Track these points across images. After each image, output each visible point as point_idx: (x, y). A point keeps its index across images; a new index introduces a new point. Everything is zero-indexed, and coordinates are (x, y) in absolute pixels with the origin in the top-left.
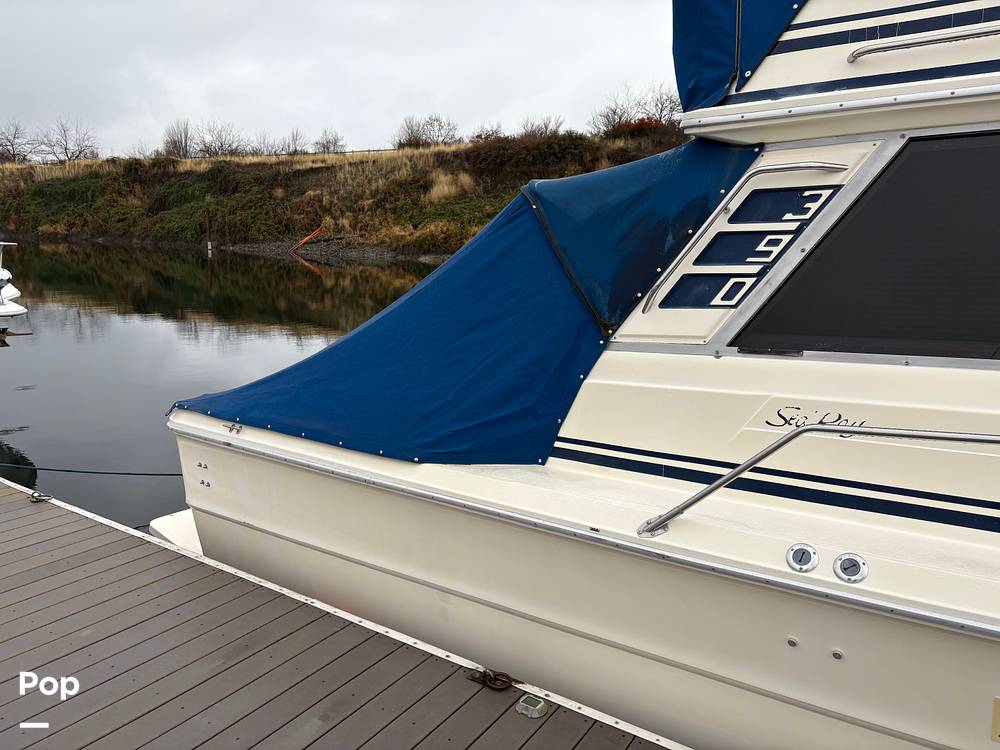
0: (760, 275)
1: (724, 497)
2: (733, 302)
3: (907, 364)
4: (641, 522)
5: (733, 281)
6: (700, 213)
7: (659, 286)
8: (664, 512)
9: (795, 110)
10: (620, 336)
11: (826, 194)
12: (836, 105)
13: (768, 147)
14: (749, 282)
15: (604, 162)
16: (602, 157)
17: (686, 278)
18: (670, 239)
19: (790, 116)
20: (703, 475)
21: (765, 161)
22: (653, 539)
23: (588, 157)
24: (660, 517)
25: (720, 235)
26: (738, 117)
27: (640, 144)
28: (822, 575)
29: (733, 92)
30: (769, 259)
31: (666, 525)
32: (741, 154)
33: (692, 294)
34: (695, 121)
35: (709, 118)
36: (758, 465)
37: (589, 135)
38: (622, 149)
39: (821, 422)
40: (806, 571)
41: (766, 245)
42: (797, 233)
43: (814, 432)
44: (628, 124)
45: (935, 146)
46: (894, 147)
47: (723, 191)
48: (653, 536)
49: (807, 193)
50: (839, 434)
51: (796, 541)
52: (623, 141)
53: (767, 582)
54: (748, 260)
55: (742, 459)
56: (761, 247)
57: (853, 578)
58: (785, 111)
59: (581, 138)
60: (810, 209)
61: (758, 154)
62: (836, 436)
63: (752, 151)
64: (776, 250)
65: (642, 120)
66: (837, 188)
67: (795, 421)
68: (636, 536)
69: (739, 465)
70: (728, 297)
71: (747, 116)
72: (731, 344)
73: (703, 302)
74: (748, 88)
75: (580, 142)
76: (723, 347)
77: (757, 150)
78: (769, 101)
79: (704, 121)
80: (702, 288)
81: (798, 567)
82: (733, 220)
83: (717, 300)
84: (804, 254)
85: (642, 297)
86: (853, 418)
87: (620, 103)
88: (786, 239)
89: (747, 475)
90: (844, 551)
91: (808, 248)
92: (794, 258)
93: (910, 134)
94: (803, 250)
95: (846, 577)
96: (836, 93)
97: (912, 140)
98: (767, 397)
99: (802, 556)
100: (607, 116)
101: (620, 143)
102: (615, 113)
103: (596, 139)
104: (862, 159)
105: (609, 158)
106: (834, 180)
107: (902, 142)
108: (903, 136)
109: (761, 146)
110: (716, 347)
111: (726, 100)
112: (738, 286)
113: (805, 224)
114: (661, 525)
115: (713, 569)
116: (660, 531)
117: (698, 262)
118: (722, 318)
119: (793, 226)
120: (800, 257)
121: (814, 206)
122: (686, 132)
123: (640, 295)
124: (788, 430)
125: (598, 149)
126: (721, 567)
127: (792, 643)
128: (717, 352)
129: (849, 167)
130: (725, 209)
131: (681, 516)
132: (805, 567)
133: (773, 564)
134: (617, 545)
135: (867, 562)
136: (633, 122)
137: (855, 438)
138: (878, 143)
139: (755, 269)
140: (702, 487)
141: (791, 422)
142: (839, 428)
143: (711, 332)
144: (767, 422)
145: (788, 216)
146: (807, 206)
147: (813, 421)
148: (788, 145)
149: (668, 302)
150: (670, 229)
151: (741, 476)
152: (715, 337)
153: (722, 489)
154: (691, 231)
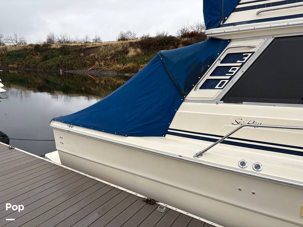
0: (230, 79)
1: (219, 146)
2: (222, 87)
3: (274, 106)
4: (194, 154)
5: (221, 81)
6: (212, 60)
7: (199, 83)
8: (201, 151)
9: (240, 29)
10: (188, 98)
11: (250, 54)
12: (253, 28)
13: (232, 41)
14: (227, 81)
15: (181, 45)
16: (180, 43)
17: (207, 80)
18: (203, 68)
19: (239, 31)
20: (213, 139)
21: (231, 45)
22: (198, 159)
23: (176, 43)
24: (200, 152)
25: (218, 67)
26: (223, 31)
27: (192, 39)
28: (249, 169)
29: (222, 24)
30: (233, 74)
31: (202, 155)
32: (224, 43)
33: (209, 85)
34: (210, 33)
35: (214, 32)
36: (230, 136)
37: (176, 37)
38: (186, 41)
39: (248, 123)
40: (244, 168)
41: (232, 70)
42: (241, 66)
43: (246, 126)
44: (188, 33)
45: (283, 40)
46: (270, 40)
47: (218, 54)
49: (244, 54)
51: (241, 159)
52: (187, 38)
53: (232, 171)
54: (227, 75)
55: (225, 135)
56: (230, 71)
57: (258, 170)
58: (237, 30)
59: (174, 37)
61: (229, 42)
62: (253, 128)
63: (227, 42)
64: (235, 72)
65: (192, 32)
66: (253, 53)
67: (241, 123)
68: (193, 158)
70: (220, 86)
71: (226, 31)
72: (221, 100)
73: (213, 87)
74: (226, 23)
75: (173, 39)
76: (218, 101)
77: (229, 41)
78: (233, 26)
80: (212, 83)
81: (242, 167)
82: (221, 62)
83: (217, 87)
85: (194, 86)
86: (258, 122)
87: (186, 27)
88: (238, 68)
89: (226, 139)
90: (255, 162)
91: (244, 71)
92: (240, 74)
93: (275, 36)
94: (243, 72)
95: (256, 170)
96: (253, 24)
97: (276, 38)
98: (232, 116)
99: (243, 164)
100: (182, 31)
102: (184, 30)
103: (179, 38)
104: (260, 44)
105: (182, 44)
106: (252, 50)
107: (272, 39)
108: (273, 37)
109: (230, 40)
110: (217, 101)
111: (219, 26)
112: (223, 82)
113: (243, 64)
114: (200, 154)
115: (216, 168)
116: (200, 156)
117: (211, 75)
118: (219, 92)
119: (240, 64)
120: (242, 73)
121: (246, 58)
122: (207, 36)
124: (238, 126)
125: (179, 41)
126: (219, 167)
127: (240, 190)
128: (217, 102)
129: (257, 46)
130: (219, 59)
131: (206, 152)
132: (244, 167)
133: (234, 166)
134: (187, 161)
135: (262, 165)
137: (259, 128)
138: (265, 39)
139: (228, 77)
140: (213, 143)
141: (239, 123)
142: (254, 125)
143: (215, 97)
144: (232, 123)
145: (238, 61)
146: (244, 58)
147: (246, 123)
148: (239, 40)
149: (202, 88)
150: (203, 65)
151: (225, 140)
152: (217, 98)
153: (219, 144)
154: (209, 66)
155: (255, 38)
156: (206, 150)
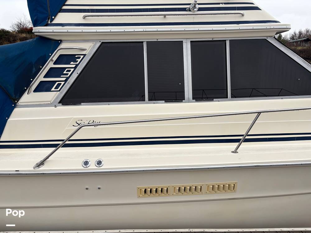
0: (66, 81)
1: (61, 150)
2: (58, 90)
3: (109, 105)
4: (34, 164)
5: (57, 83)
6: (43, 61)
7: (32, 85)
8: (42, 159)
9: (69, 31)
10: (20, 103)
11: (82, 57)
12: (81, 31)
13: (63, 41)
14: (63, 83)
16: (17, 39)
17: (41, 82)
18: (34, 69)
19: (68, 32)
20: (54, 145)
21: (63, 46)
22: (39, 169)
23: (11, 39)
24: (41, 161)
25: (51, 69)
26: (51, 31)
28: (92, 167)
29: (49, 22)
30: (68, 76)
31: (43, 163)
32: (55, 43)
33: (44, 87)
34: (37, 31)
36: (70, 139)
37: (11, 31)
38: (25, 37)
39: (89, 123)
40: (88, 167)
41: (66, 72)
42: (75, 68)
43: (85, 127)
44: (26, 29)
45: (109, 45)
46: (98, 44)
47: (50, 54)
48: (39, 168)
49: (76, 56)
50: (94, 126)
51: (84, 159)
52: (25, 34)
53: (77, 173)
54: (62, 76)
55: (65, 138)
56: (65, 72)
57: (100, 166)
58: (66, 31)
60: (78, 61)
62: (93, 127)
63: (59, 42)
64: (70, 73)
66: (85, 55)
67: (81, 124)
68: (33, 169)
69: (64, 140)
70: (56, 88)
71: (55, 31)
72: (60, 103)
73: (49, 90)
74: (53, 22)
75: (8, 33)
76: (57, 104)
77: (60, 42)
78: (61, 27)
79: (41, 31)
80: (47, 85)
81: (85, 166)
82: (55, 63)
83: (53, 89)
84: (78, 74)
85: (27, 89)
86: (97, 121)
87: (22, 21)
88: (72, 70)
90: (97, 159)
91: (79, 73)
92: (75, 76)
93: (102, 41)
94: (78, 73)
95: (98, 166)
96: (80, 27)
97: (102, 43)
98: (71, 118)
99: (86, 163)
100: (18, 25)
101: (24, 35)
103: (14, 33)
104: (90, 47)
106: (84, 53)
107: (100, 43)
108: (100, 42)
109: (61, 41)
110: (55, 104)
111: (47, 25)
112: (59, 85)
113: (77, 65)
114: (42, 163)
115: (60, 173)
116: (41, 166)
117: (45, 77)
118: (56, 94)
119: (74, 66)
121: (79, 60)
122: (35, 34)
123: (26, 88)
124: (77, 128)
125: (15, 36)
126: (63, 172)
127: (87, 189)
128: (55, 106)
129: (87, 49)
130: (52, 60)
131: (48, 159)
133: (78, 167)
134: (26, 174)
135: (104, 160)
136: (28, 28)
137: (98, 127)
138: (94, 43)
139: (64, 79)
140: (54, 149)
141: (80, 124)
142: (93, 124)
143: (52, 99)
144: (73, 125)
145: (72, 63)
146: (77, 60)
147: (86, 123)
148: (70, 41)
149: (36, 90)
150: (34, 66)
151: (65, 143)
152: (54, 101)
153: (60, 148)
154: (41, 67)
155: (84, 41)
156: (48, 157)
